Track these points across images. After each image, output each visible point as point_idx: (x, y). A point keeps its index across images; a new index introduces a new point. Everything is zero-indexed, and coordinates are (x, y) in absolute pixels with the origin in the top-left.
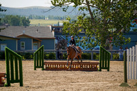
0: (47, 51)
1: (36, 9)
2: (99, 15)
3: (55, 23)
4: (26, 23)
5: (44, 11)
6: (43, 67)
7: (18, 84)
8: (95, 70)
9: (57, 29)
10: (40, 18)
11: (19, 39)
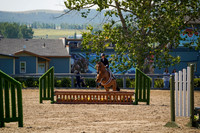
0: (59, 76)
1: (42, 13)
2: (134, 23)
3: (70, 34)
4: (27, 34)
5: (54, 16)
6: (52, 99)
7: (16, 124)
8: (129, 102)
9: (73, 43)
10: (48, 27)
11: (17, 57)
